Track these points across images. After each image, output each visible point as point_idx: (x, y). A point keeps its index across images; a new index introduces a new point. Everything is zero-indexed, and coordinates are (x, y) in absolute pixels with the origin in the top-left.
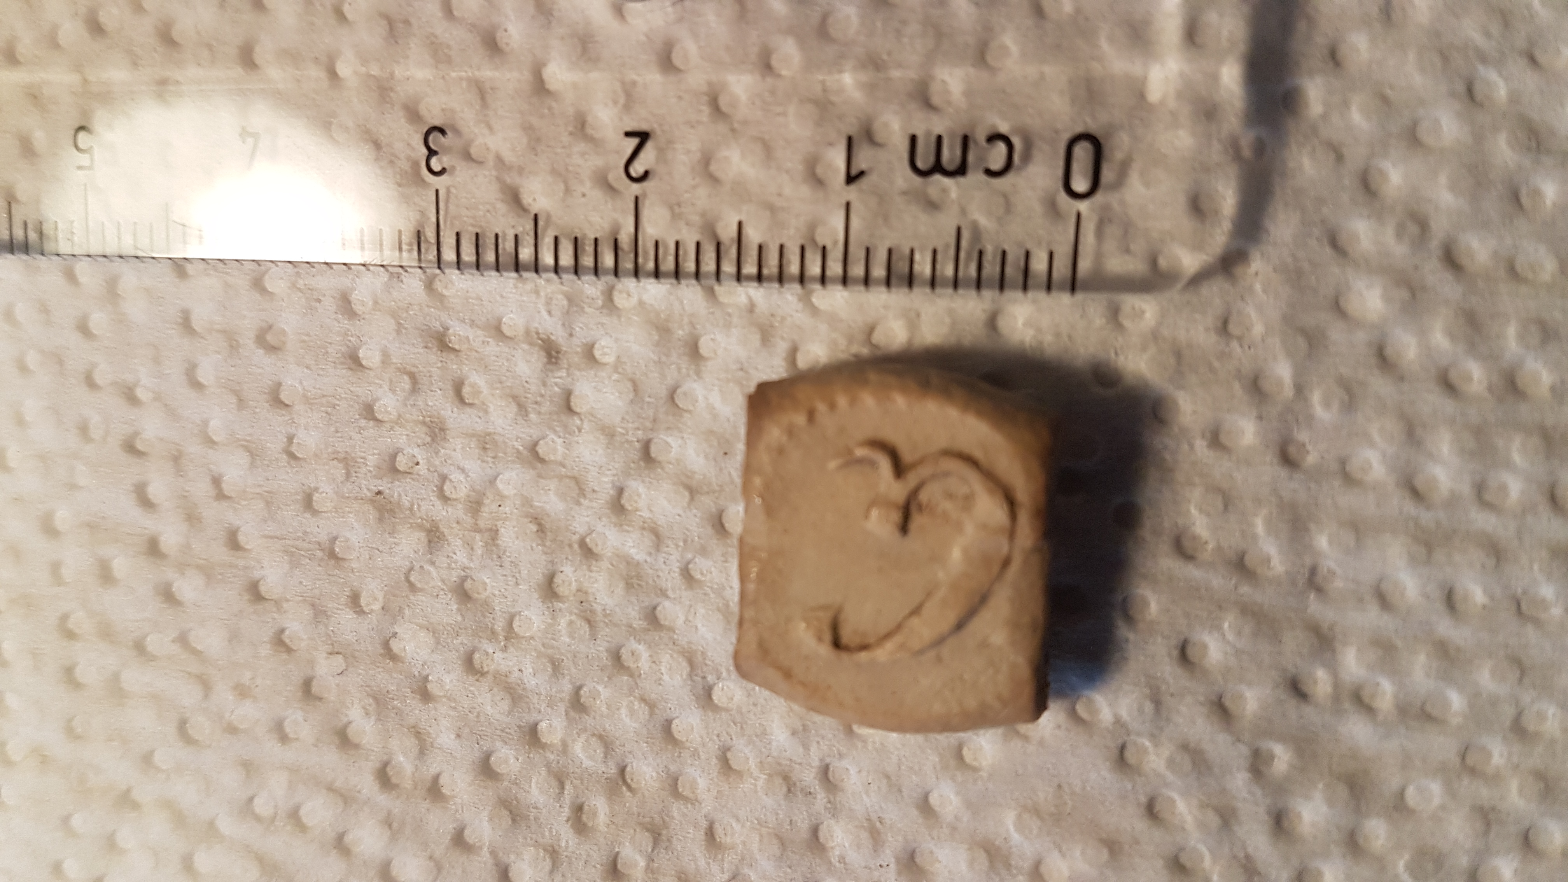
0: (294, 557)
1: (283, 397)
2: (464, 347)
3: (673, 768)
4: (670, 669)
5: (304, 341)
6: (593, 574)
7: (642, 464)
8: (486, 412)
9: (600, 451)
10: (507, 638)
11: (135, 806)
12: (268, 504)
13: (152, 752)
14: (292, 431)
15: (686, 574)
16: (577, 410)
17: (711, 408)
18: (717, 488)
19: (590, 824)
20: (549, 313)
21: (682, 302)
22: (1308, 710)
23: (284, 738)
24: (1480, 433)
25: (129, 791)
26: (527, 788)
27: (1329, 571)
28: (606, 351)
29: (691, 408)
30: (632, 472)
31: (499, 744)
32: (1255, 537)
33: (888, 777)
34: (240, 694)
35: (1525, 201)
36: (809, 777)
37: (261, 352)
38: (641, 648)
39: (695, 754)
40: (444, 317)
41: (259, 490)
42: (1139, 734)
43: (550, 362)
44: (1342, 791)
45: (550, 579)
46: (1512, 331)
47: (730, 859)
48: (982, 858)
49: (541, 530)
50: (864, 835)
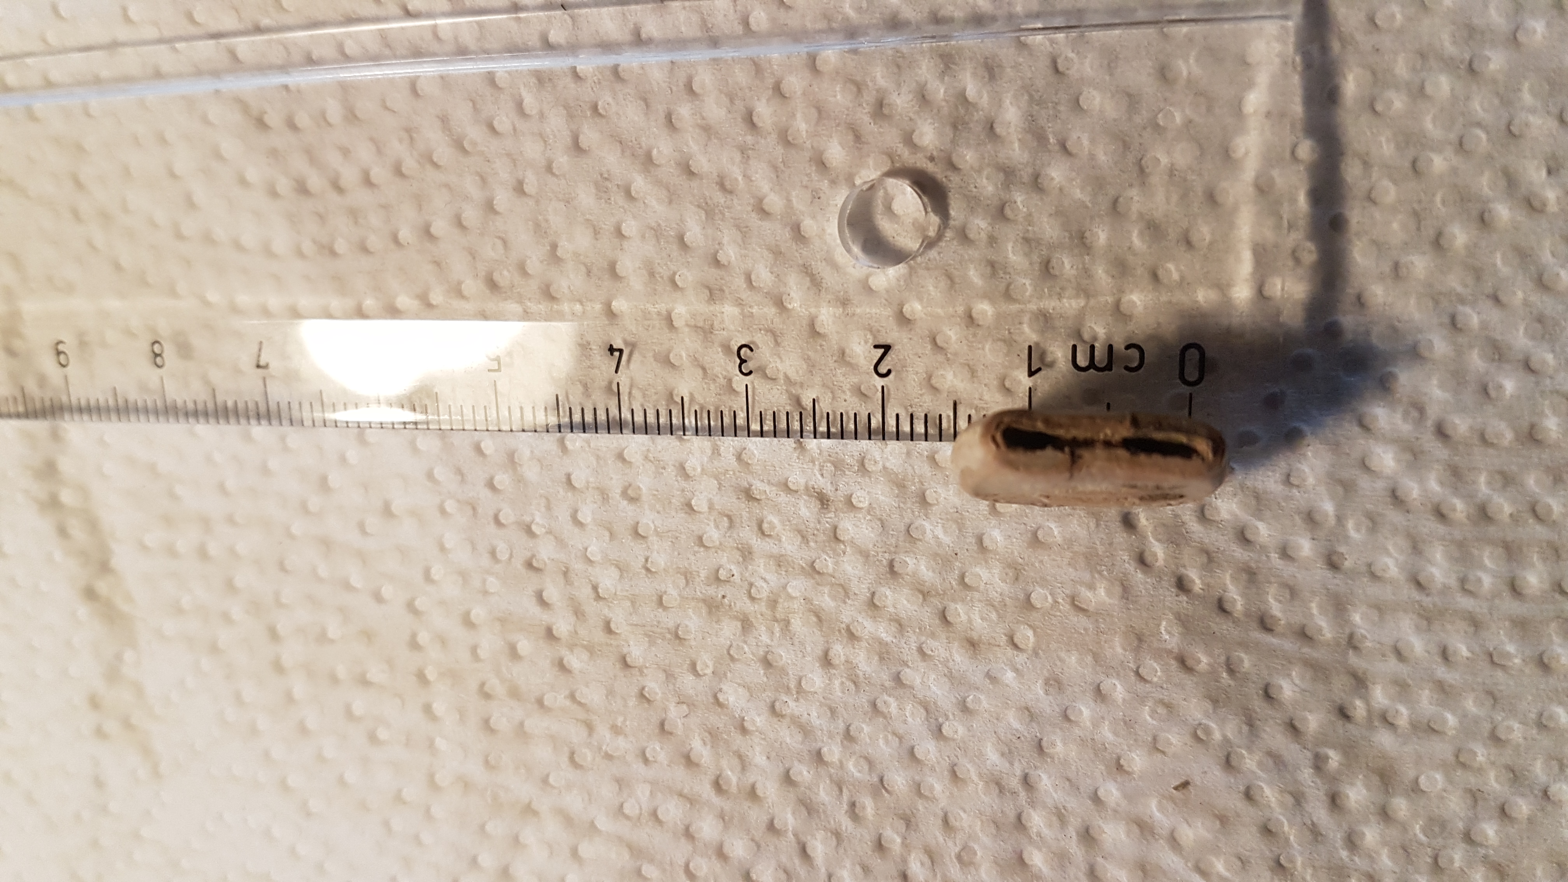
0: (651, 638)
1: (640, 531)
2: (763, 497)
3: (917, 778)
4: (913, 713)
5: (655, 495)
6: (857, 651)
7: (888, 576)
8: (780, 541)
9: (860, 567)
10: (798, 693)
11: (535, 813)
12: (633, 603)
13: (548, 776)
14: (648, 554)
15: (921, 651)
16: (842, 539)
17: (936, 538)
18: (941, 592)
19: (861, 814)
20: (822, 475)
21: (913, 468)
22: (1349, 726)
23: (646, 761)
24: (1461, 545)
25: (530, 803)
26: (816, 791)
27: (1362, 635)
28: (861, 498)
29: (921, 537)
30: (882, 581)
31: (796, 763)
32: (1312, 615)
33: (1068, 780)
34: (615, 733)
35: (1493, 393)
36: (1014, 783)
37: (625, 502)
38: (891, 700)
39: (933, 769)
40: (750, 479)
41: (625, 594)
42: (1239, 747)
43: (823, 508)
44: (1375, 779)
45: (826, 653)
46: (1482, 479)
47: (960, 837)
48: (1136, 829)
49: (820, 619)
50: (1054, 818)
